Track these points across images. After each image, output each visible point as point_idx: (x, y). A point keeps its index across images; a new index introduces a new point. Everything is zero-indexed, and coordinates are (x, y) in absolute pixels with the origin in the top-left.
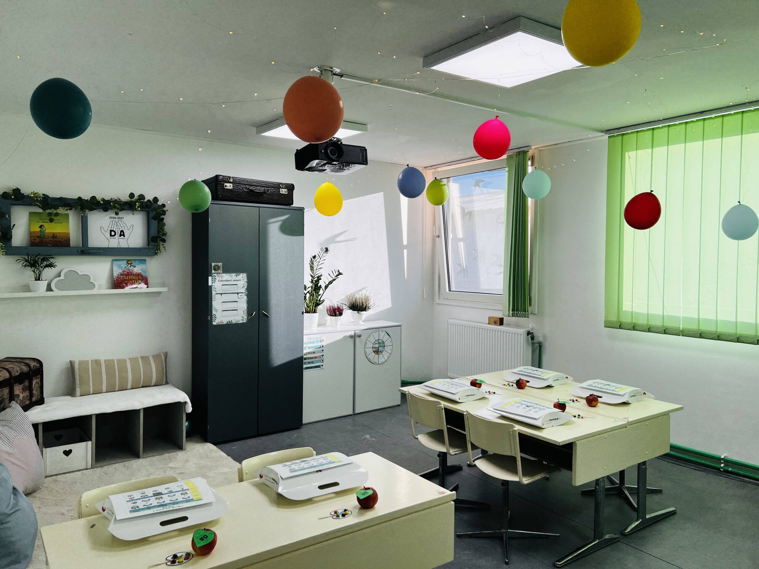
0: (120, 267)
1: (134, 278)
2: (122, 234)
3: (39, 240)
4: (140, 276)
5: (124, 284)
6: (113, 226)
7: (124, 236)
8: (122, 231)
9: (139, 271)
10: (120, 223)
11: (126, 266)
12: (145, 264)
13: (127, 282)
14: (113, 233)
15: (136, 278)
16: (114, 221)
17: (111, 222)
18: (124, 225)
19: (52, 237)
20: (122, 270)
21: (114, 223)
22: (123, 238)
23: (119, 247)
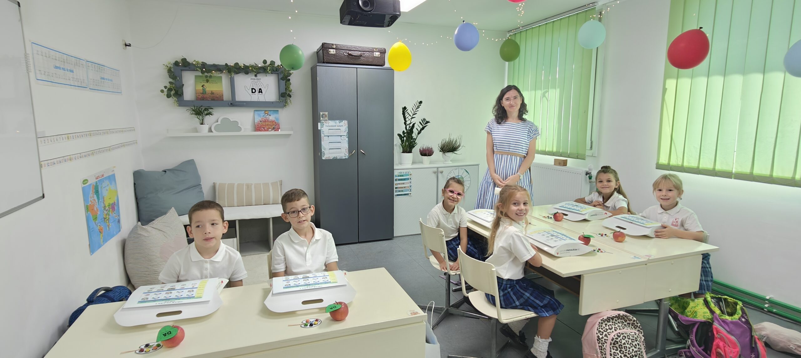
0: (259, 115)
1: (269, 124)
2: (260, 91)
3: (202, 96)
4: (274, 123)
5: (262, 128)
6: (253, 86)
7: (262, 93)
8: (260, 89)
9: (274, 119)
10: (259, 83)
11: (264, 115)
12: (278, 113)
13: (264, 126)
14: (254, 91)
15: (271, 124)
16: (254, 82)
17: (252, 83)
18: (262, 84)
19: (210, 94)
20: (261, 118)
21: (254, 83)
22: (261, 95)
23: (258, 101)
